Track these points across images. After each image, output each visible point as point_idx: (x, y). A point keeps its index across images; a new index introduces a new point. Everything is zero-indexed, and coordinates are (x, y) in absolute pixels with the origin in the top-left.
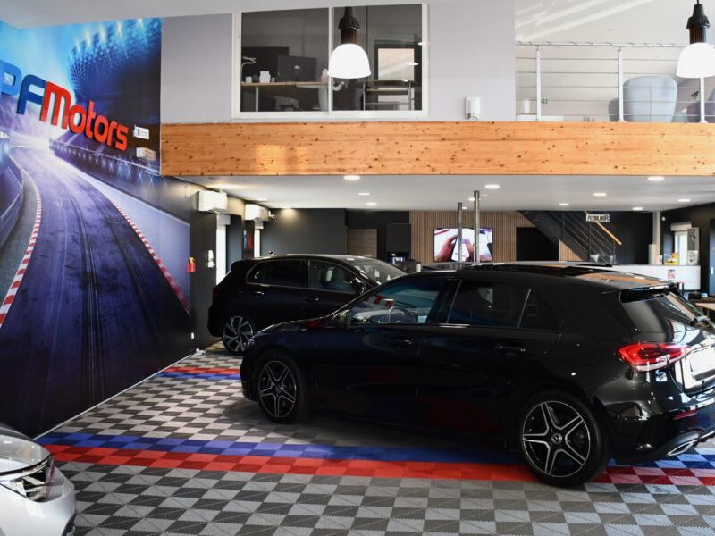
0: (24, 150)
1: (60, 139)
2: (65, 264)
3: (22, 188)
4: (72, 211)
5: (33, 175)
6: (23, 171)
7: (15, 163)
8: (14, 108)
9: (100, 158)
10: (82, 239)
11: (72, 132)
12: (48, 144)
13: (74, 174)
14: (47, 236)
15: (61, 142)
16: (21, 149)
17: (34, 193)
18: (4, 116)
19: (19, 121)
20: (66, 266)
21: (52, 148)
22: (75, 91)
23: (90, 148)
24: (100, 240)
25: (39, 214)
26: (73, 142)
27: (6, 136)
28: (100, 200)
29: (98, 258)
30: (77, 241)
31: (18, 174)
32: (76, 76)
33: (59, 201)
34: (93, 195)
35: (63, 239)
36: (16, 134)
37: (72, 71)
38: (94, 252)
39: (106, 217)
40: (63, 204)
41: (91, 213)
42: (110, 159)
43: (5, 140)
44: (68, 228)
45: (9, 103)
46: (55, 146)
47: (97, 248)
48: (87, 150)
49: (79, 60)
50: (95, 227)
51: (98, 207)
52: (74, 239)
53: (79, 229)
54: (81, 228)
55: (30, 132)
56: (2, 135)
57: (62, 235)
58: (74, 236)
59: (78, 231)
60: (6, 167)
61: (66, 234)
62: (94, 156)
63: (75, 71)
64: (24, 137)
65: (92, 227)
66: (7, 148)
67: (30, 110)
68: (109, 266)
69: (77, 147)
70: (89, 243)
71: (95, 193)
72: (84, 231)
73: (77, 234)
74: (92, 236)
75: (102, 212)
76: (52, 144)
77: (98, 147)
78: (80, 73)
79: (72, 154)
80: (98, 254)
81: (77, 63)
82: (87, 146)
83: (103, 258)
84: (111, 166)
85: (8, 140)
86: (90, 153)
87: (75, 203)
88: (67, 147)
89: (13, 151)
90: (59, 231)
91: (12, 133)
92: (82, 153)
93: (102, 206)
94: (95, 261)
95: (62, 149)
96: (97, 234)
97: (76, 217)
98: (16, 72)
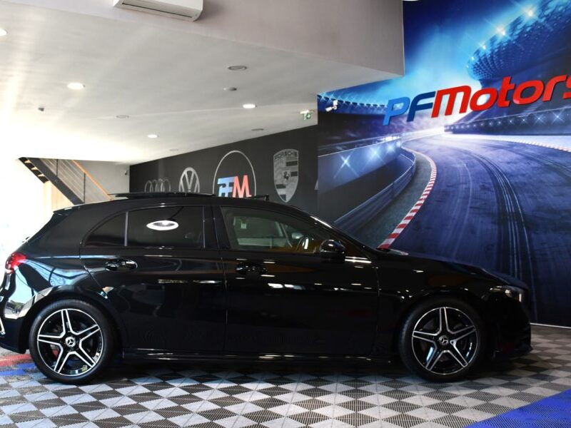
0: (417, 140)
1: (460, 120)
2: (469, 205)
3: (414, 163)
4: (481, 168)
5: (426, 153)
6: (415, 153)
7: (407, 150)
8: (404, 121)
11: (476, 109)
12: (443, 129)
13: (484, 140)
14: (443, 188)
15: (462, 122)
16: (412, 141)
17: (428, 163)
18: (396, 128)
19: (410, 126)
20: (471, 207)
21: (446, 131)
22: (480, 80)
23: (508, 114)
24: (532, 185)
25: (433, 175)
26: (479, 118)
27: (398, 137)
28: (532, 152)
29: (529, 200)
30: (488, 189)
31: (410, 155)
32: (481, 69)
33: (461, 163)
34: (518, 150)
35: (466, 188)
36: (407, 134)
37: (475, 67)
38: (520, 196)
39: (545, 165)
40: (465, 165)
41: (515, 165)
42: (555, 111)
43: (397, 140)
44: (473, 181)
45: (401, 119)
46: (452, 128)
47: (528, 192)
48: (505, 116)
49: (485, 55)
50: (523, 175)
51: (529, 158)
52: (483, 188)
53: (492, 179)
54: (495, 178)
55: (422, 128)
56: (395, 138)
57: (464, 186)
58: (483, 186)
59: (490, 181)
60: (399, 154)
61: (471, 185)
62: (519, 118)
63: (479, 66)
64: (415, 132)
65: (517, 176)
66: (399, 144)
67: (421, 116)
68: (554, 207)
69: (486, 119)
70: (512, 189)
71: (522, 148)
72: (500, 180)
73: (489, 183)
74: (516, 183)
75: (538, 161)
76: (448, 128)
77: (526, 108)
78: (488, 64)
79: (479, 127)
80: (530, 197)
81: (482, 59)
82: (505, 114)
83: (540, 200)
84: (558, 117)
85: (400, 139)
86: (511, 117)
87: (484, 161)
88: (471, 124)
89: (404, 144)
90: (460, 184)
91: (404, 134)
92: (495, 122)
93: (539, 156)
94: (523, 204)
95: (462, 127)
96: (526, 181)
97: (486, 171)
98: (405, 100)
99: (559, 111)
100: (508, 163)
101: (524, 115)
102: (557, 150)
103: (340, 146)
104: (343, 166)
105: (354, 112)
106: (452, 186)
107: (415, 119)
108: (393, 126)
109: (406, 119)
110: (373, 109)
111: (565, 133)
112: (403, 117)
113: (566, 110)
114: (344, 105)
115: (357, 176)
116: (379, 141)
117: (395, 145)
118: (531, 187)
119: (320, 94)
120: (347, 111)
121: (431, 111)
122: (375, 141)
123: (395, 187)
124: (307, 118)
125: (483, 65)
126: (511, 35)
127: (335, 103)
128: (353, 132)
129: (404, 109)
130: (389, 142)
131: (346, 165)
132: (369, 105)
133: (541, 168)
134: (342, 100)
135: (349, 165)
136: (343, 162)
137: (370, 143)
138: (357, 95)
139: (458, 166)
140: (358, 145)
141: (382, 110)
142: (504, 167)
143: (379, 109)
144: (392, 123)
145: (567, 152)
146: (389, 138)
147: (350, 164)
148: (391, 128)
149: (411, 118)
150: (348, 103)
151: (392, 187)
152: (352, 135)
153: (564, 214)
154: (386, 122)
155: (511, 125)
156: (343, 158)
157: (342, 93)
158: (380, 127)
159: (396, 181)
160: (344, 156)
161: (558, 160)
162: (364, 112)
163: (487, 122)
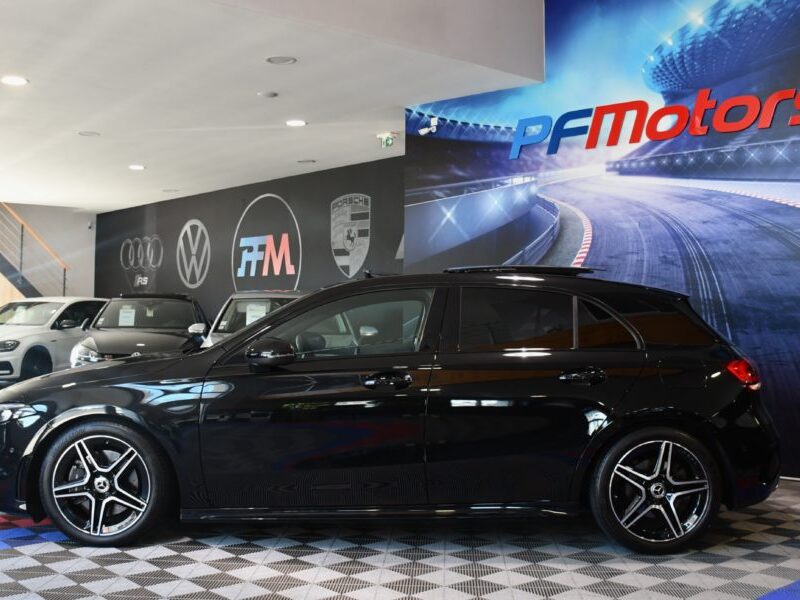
0: (562, 184)
1: (630, 155)
3: (557, 219)
4: (662, 229)
5: (577, 204)
6: (558, 204)
7: (547, 199)
8: (543, 153)
9: (740, 151)
10: (687, 259)
11: (656, 137)
12: (604, 167)
13: (667, 186)
14: (602, 259)
15: (633, 157)
16: (555, 185)
17: (578, 220)
18: (529, 163)
19: (553, 161)
21: (608, 170)
22: (663, 93)
23: (705, 146)
24: (739, 257)
25: (587, 238)
26: (661, 151)
27: (533, 179)
28: (740, 206)
29: (735, 282)
30: (672, 263)
31: (551, 208)
32: (664, 75)
33: (629, 221)
34: (720, 203)
35: (638, 261)
36: (547, 173)
37: (655, 73)
38: (720, 273)
39: (760, 227)
40: (637, 224)
41: (712, 226)
42: (777, 145)
43: (531, 183)
44: (650, 249)
45: (537, 150)
46: (618, 166)
47: (733, 267)
48: (700, 150)
49: (671, 54)
50: (726, 242)
51: (736, 216)
52: (665, 261)
53: (678, 248)
54: (683, 246)
55: (570, 165)
56: (527, 180)
57: (635, 257)
58: (665, 257)
59: (676, 250)
60: (533, 205)
61: (646, 255)
62: (722, 153)
63: (661, 71)
64: (560, 172)
65: (716, 243)
66: (534, 189)
67: (569, 145)
68: (772, 292)
69: (671, 154)
70: (708, 263)
71: (725, 199)
72: (691, 249)
73: (674, 254)
74: (715, 254)
75: (751, 222)
76: (611, 166)
77: (732, 139)
78: (675, 68)
79: (659, 165)
80: (737, 276)
81: (667, 59)
82: (700, 146)
83: (751, 281)
84: (781, 153)
85: (535, 182)
86: (709, 152)
87: (667, 219)
88: (647, 160)
89: (543, 189)
90: (628, 253)
91: (541, 174)
92: (685, 158)
93: (750, 213)
94: (725, 286)
95: (634, 165)
96: (730, 251)
97: (669, 235)
98: (544, 120)
99: (782, 144)
100: (704, 222)
101: (730, 149)
102: (780, 204)
103: (440, 190)
104: (444, 222)
105: (463, 137)
106: (616, 257)
107: (559, 150)
108: (525, 161)
109: (545, 150)
110: (493, 132)
111: (790, 177)
112: (540, 147)
113: (793, 143)
114: (448, 125)
115: (467, 237)
116: (502, 184)
117: (528, 189)
118: (738, 261)
119: (409, 107)
120: (453, 136)
121: (585, 138)
122: (496, 183)
123: (527, 257)
124: (387, 145)
125: (667, 69)
126: (712, 25)
127: (434, 122)
128: (462, 168)
129: (544, 134)
130: (518, 186)
131: (448, 221)
132: (488, 127)
133: (755, 232)
134: (444, 117)
135: (453, 221)
136: (445, 216)
137: (488, 186)
138: (469, 110)
139: (626, 225)
140: (469, 189)
141: (509, 134)
142: (697, 229)
143: (503, 133)
144: (523, 156)
145: (793, 208)
146: (518, 180)
147: (456, 218)
148: (521, 163)
149: (553, 148)
150: (455, 122)
151: (521, 255)
152: (460, 173)
153: (787, 303)
154: (514, 153)
155: (709, 163)
156: (444, 209)
157: (445, 106)
158: (504, 162)
159: (527, 248)
160: (446, 206)
161: (779, 220)
162: (480, 138)
163: (672, 158)
